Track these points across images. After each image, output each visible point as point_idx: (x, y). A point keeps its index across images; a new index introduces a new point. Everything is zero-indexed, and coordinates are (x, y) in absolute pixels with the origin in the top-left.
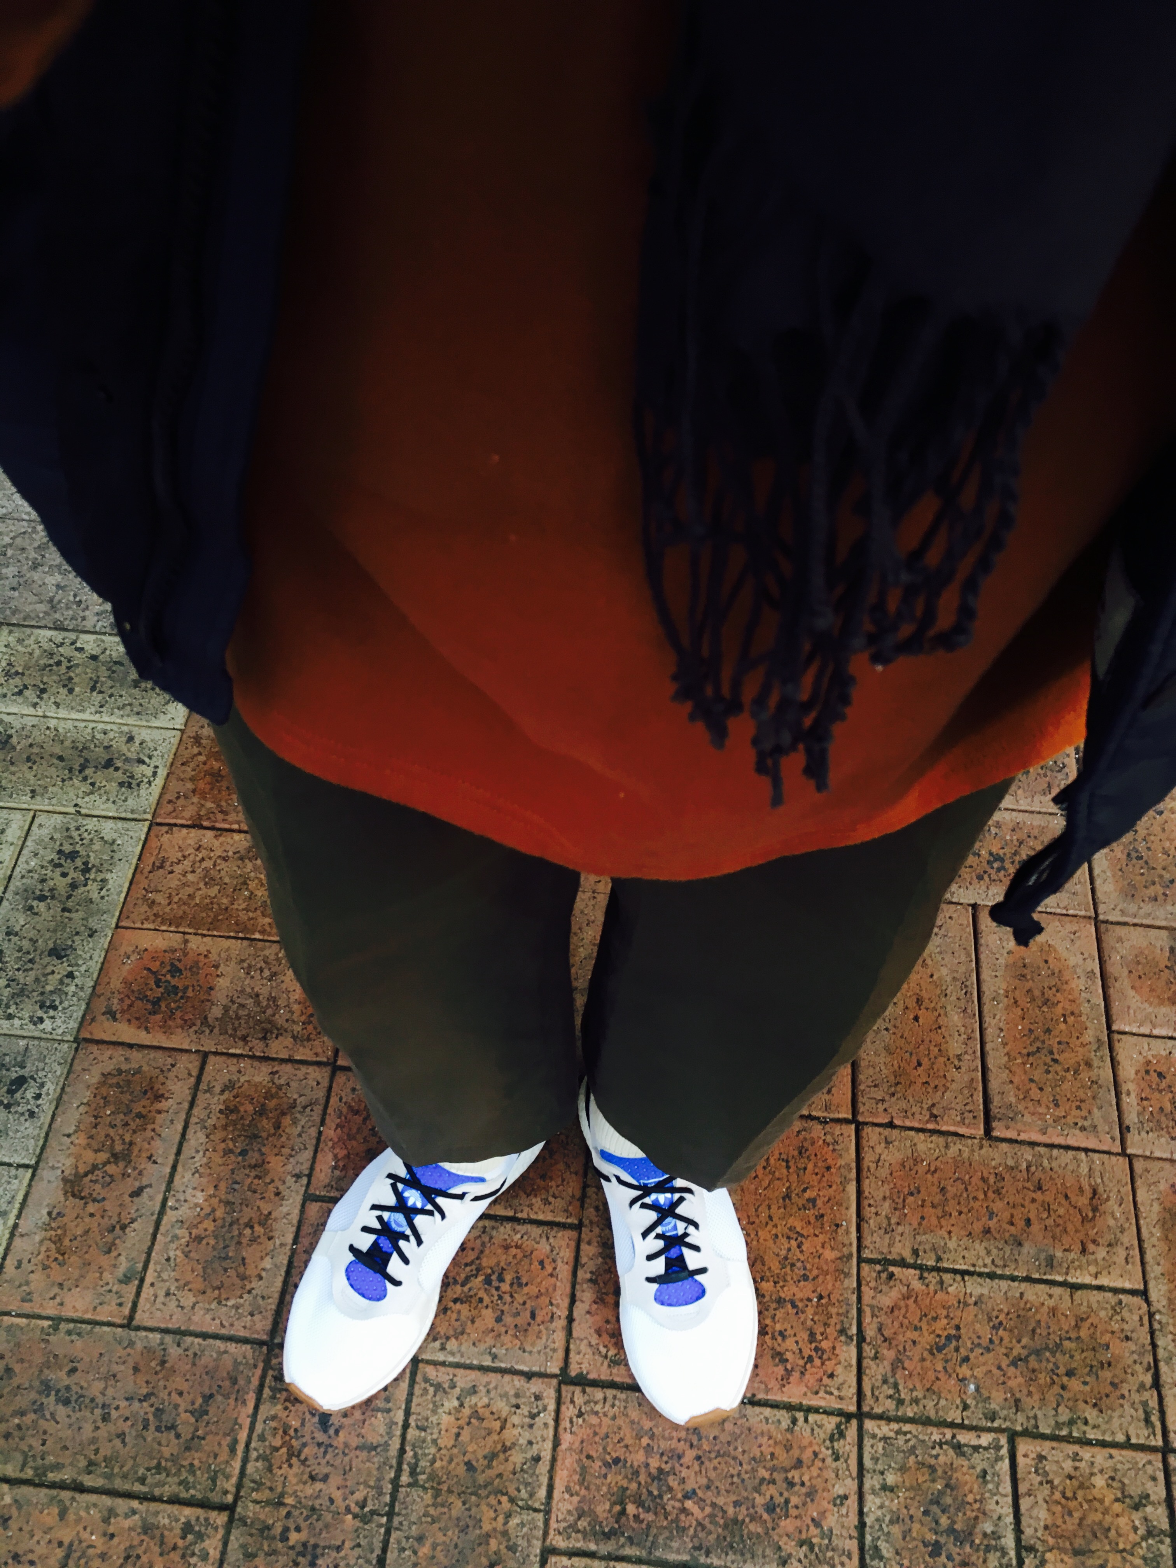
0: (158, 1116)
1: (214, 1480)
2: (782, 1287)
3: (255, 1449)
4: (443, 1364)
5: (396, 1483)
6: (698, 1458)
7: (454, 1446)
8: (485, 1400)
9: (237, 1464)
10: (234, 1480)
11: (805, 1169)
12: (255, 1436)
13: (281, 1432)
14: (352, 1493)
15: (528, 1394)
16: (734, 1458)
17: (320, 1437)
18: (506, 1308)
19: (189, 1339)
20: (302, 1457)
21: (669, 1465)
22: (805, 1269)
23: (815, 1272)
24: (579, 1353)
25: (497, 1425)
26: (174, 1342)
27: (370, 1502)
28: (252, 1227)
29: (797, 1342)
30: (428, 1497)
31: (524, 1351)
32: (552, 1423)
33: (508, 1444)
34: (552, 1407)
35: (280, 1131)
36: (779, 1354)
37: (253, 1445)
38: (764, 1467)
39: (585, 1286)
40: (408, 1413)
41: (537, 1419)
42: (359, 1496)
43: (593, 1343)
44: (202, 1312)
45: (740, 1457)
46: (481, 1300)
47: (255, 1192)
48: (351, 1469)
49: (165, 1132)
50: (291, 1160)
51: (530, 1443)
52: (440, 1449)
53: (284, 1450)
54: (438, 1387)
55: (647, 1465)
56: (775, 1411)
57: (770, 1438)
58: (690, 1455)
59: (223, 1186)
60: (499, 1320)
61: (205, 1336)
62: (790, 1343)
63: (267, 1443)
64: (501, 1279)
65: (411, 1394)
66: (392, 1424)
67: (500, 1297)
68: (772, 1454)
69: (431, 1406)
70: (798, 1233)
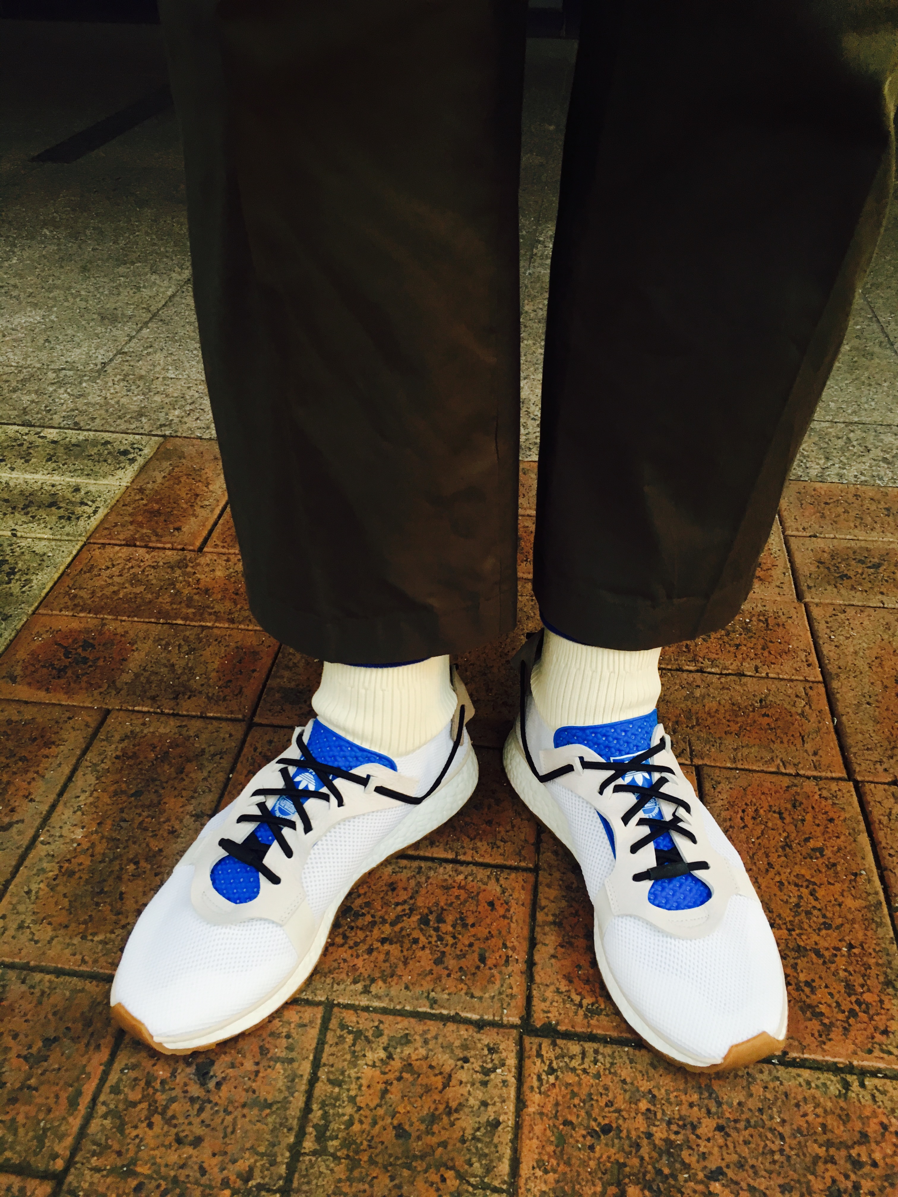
0: (44, 760)
1: (41, 1140)
2: (800, 935)
3: (104, 1103)
4: (366, 1009)
5: (296, 1151)
6: (720, 1128)
7: (379, 1105)
8: (423, 1052)
9: (75, 1123)
10: (69, 1141)
11: (803, 820)
12: (106, 1089)
13: (142, 1083)
14: (234, 1161)
15: (479, 1046)
16: (772, 1130)
17: (195, 1090)
18: (447, 949)
19: (38, 976)
20: (170, 1113)
21: (680, 1137)
22: (824, 916)
23: (839, 921)
24: (544, 1000)
25: (438, 1081)
26: (18, 978)
27: (257, 1173)
28: (136, 863)
29: (831, 994)
30: (341, 1171)
31: (472, 996)
32: (512, 1081)
33: (454, 1105)
34: (512, 1061)
35: (183, 775)
36: (810, 1006)
37: (102, 1098)
38: (816, 1141)
39: (547, 929)
40: (316, 1064)
41: (493, 1076)
42: (242, 1165)
43: (563, 989)
44: (59, 947)
45: (780, 1129)
46: (416, 941)
47: (146, 829)
48: (233, 1132)
49: (49, 774)
50: (193, 801)
51: (485, 1104)
52: (360, 1109)
53: (144, 1105)
54: (358, 1034)
55: (649, 1136)
56: (818, 1074)
57: (817, 1105)
58: (707, 1126)
59: (108, 824)
60: (438, 962)
61: (59, 972)
62: (821, 994)
63: (122, 1097)
64: (440, 920)
65: (321, 1043)
66: (292, 1078)
67: (440, 939)
68: (824, 1126)
69: (348, 1057)
70: (807, 880)
